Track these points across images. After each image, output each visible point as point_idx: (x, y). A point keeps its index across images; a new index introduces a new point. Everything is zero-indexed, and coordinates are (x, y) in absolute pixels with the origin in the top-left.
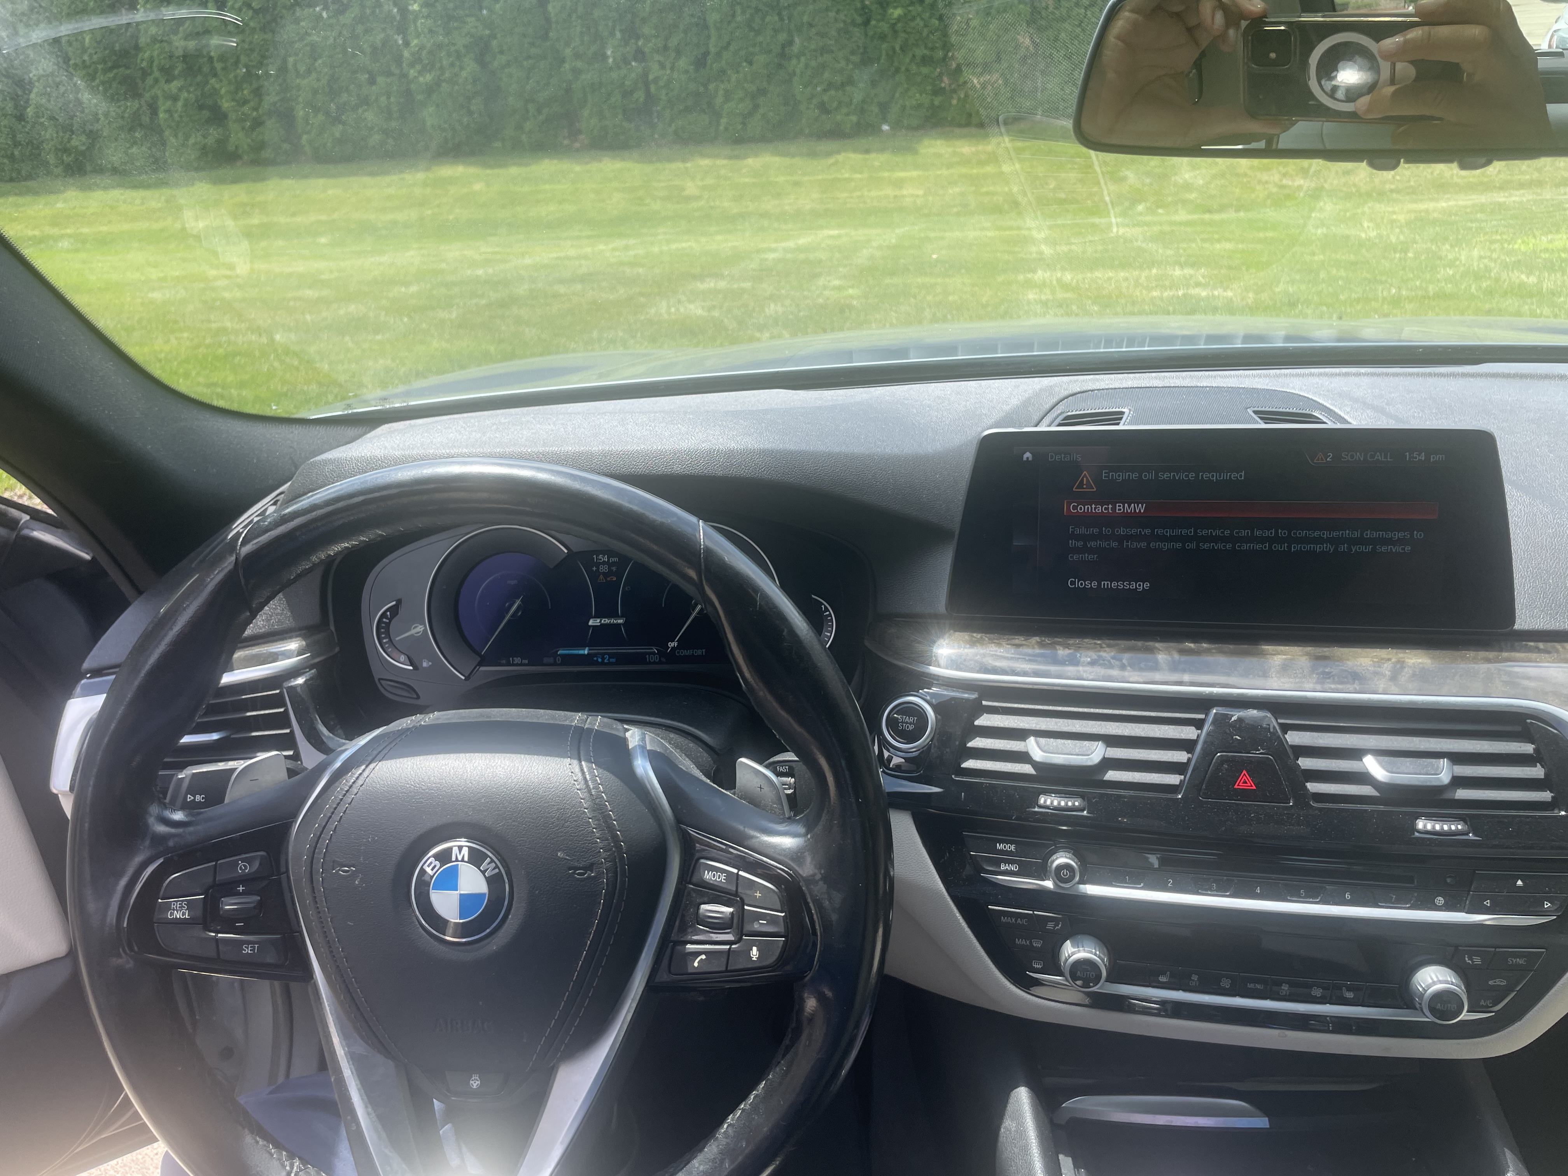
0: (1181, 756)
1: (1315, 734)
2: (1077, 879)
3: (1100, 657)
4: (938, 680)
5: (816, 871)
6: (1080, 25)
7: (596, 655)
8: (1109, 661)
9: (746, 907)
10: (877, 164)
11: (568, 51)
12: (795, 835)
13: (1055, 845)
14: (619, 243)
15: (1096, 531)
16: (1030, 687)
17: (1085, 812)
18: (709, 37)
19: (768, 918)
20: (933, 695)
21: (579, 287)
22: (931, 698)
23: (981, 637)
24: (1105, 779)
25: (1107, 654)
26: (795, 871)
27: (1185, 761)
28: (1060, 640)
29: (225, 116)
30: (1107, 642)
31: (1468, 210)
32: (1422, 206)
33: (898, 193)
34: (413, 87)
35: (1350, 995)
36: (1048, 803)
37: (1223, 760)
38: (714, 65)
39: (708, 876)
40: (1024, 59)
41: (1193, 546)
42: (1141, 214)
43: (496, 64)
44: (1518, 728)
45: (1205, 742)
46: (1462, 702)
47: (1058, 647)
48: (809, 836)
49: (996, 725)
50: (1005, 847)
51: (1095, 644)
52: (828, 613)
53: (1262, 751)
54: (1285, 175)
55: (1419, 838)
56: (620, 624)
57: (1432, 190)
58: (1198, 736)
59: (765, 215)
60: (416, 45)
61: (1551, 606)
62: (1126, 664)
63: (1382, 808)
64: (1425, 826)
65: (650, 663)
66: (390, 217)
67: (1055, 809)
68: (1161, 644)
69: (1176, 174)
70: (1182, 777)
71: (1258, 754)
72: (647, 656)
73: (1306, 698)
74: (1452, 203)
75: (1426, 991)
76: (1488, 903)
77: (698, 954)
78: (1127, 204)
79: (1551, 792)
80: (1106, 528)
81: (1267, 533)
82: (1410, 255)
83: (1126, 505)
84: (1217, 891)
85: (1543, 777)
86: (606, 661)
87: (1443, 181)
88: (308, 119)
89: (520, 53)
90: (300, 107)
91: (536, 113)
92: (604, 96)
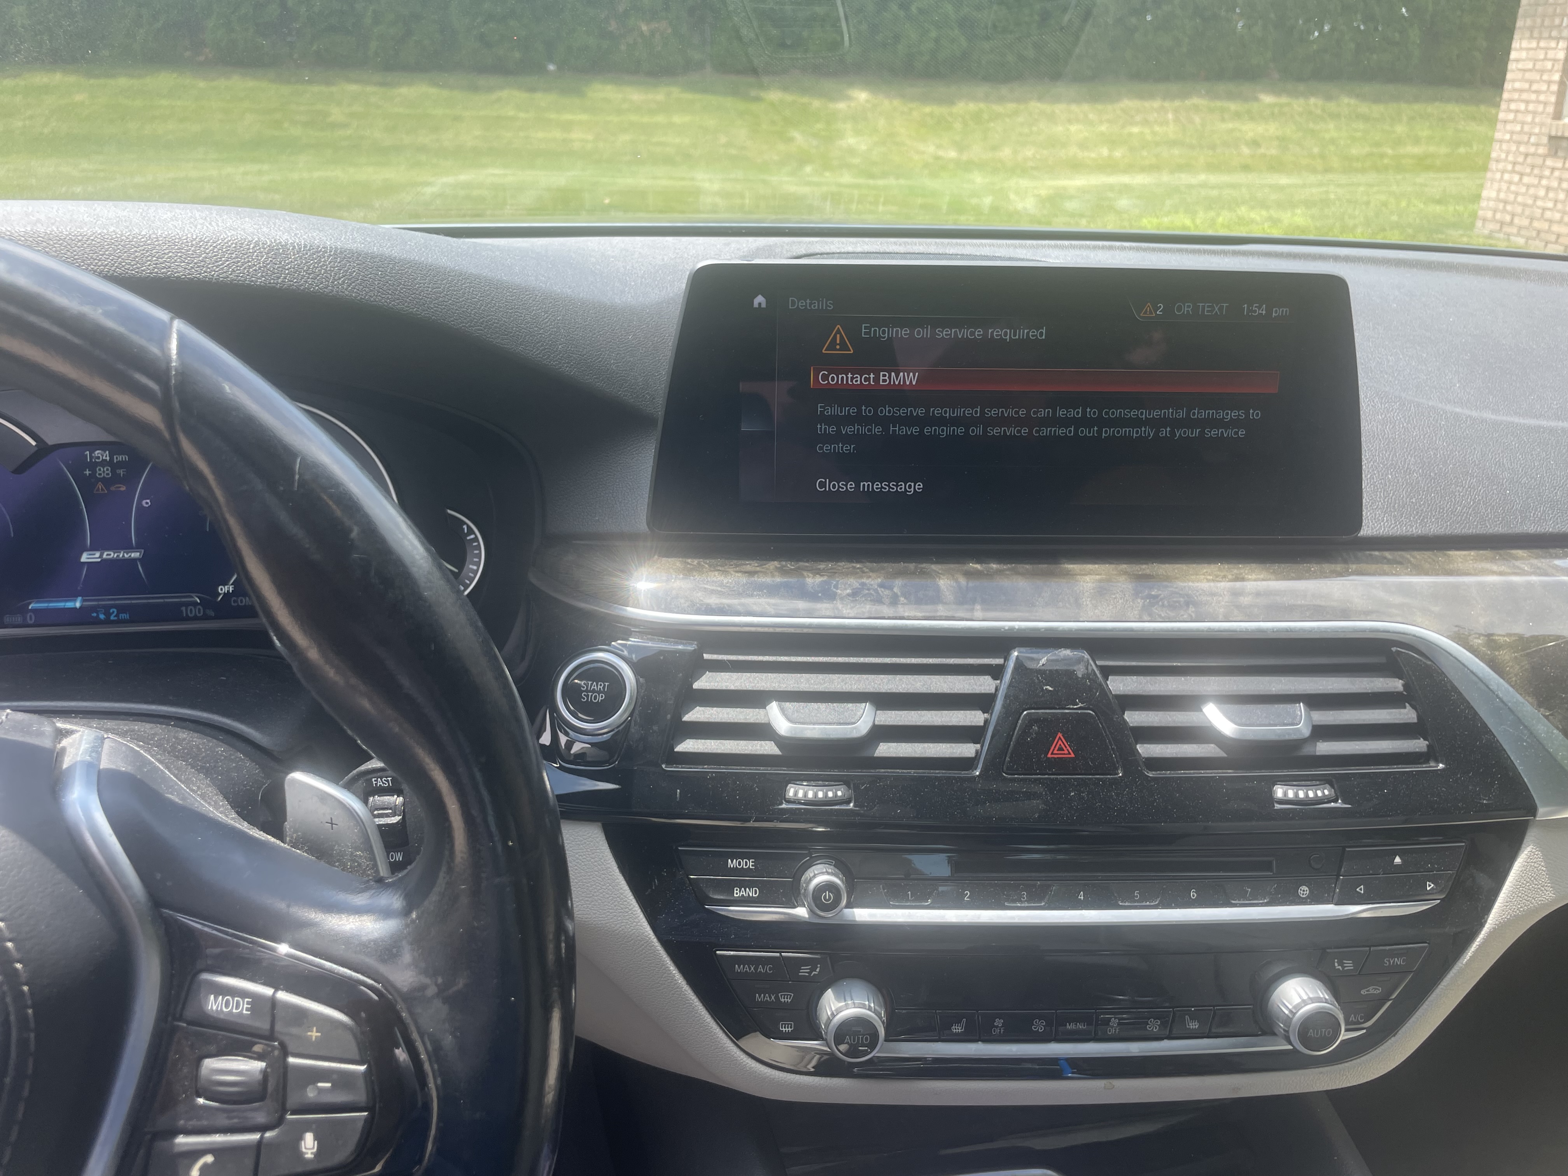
0: (974, 718)
1: (1142, 679)
2: (844, 902)
3: (863, 584)
4: (635, 626)
5: (427, 981)
7: (94, 609)
8: (876, 591)
9: (291, 1060)
10: (543, 104)
12: (386, 913)
13: (810, 855)
14: (250, 167)
15: (853, 411)
16: (771, 630)
17: (852, 805)
19: (335, 1076)
20: (631, 648)
22: (630, 653)
23: (699, 563)
24: (875, 755)
25: (874, 581)
26: (386, 982)
27: (982, 724)
28: (807, 564)
30: (868, 564)
33: (566, 136)
35: (1194, 1025)
36: (800, 794)
37: (1032, 720)
39: (214, 1005)
41: (978, 431)
42: (809, 174)
44: (1382, 660)
45: (1006, 697)
46: (1319, 628)
47: (805, 573)
48: (414, 915)
49: (724, 688)
50: (740, 865)
51: (854, 568)
52: (472, 536)
53: (1080, 705)
54: (939, 147)
55: (1281, 809)
56: (134, 560)
58: (997, 689)
59: (422, 149)
61: (1394, 506)
62: (899, 594)
63: (1230, 773)
64: (1285, 794)
65: (187, 619)
67: (808, 803)
68: (939, 566)
69: (841, 139)
70: (978, 746)
71: (1076, 708)
72: (183, 609)
73: (1132, 630)
75: (1294, 1014)
76: (1361, 889)
77: (195, 1154)
78: (795, 164)
79: (1425, 739)
80: (867, 407)
81: (1072, 413)
83: (893, 374)
84: (1028, 901)
85: (1415, 721)
86: (112, 618)
87: (1076, 161)
91: (151, 20)
92: (232, 7)
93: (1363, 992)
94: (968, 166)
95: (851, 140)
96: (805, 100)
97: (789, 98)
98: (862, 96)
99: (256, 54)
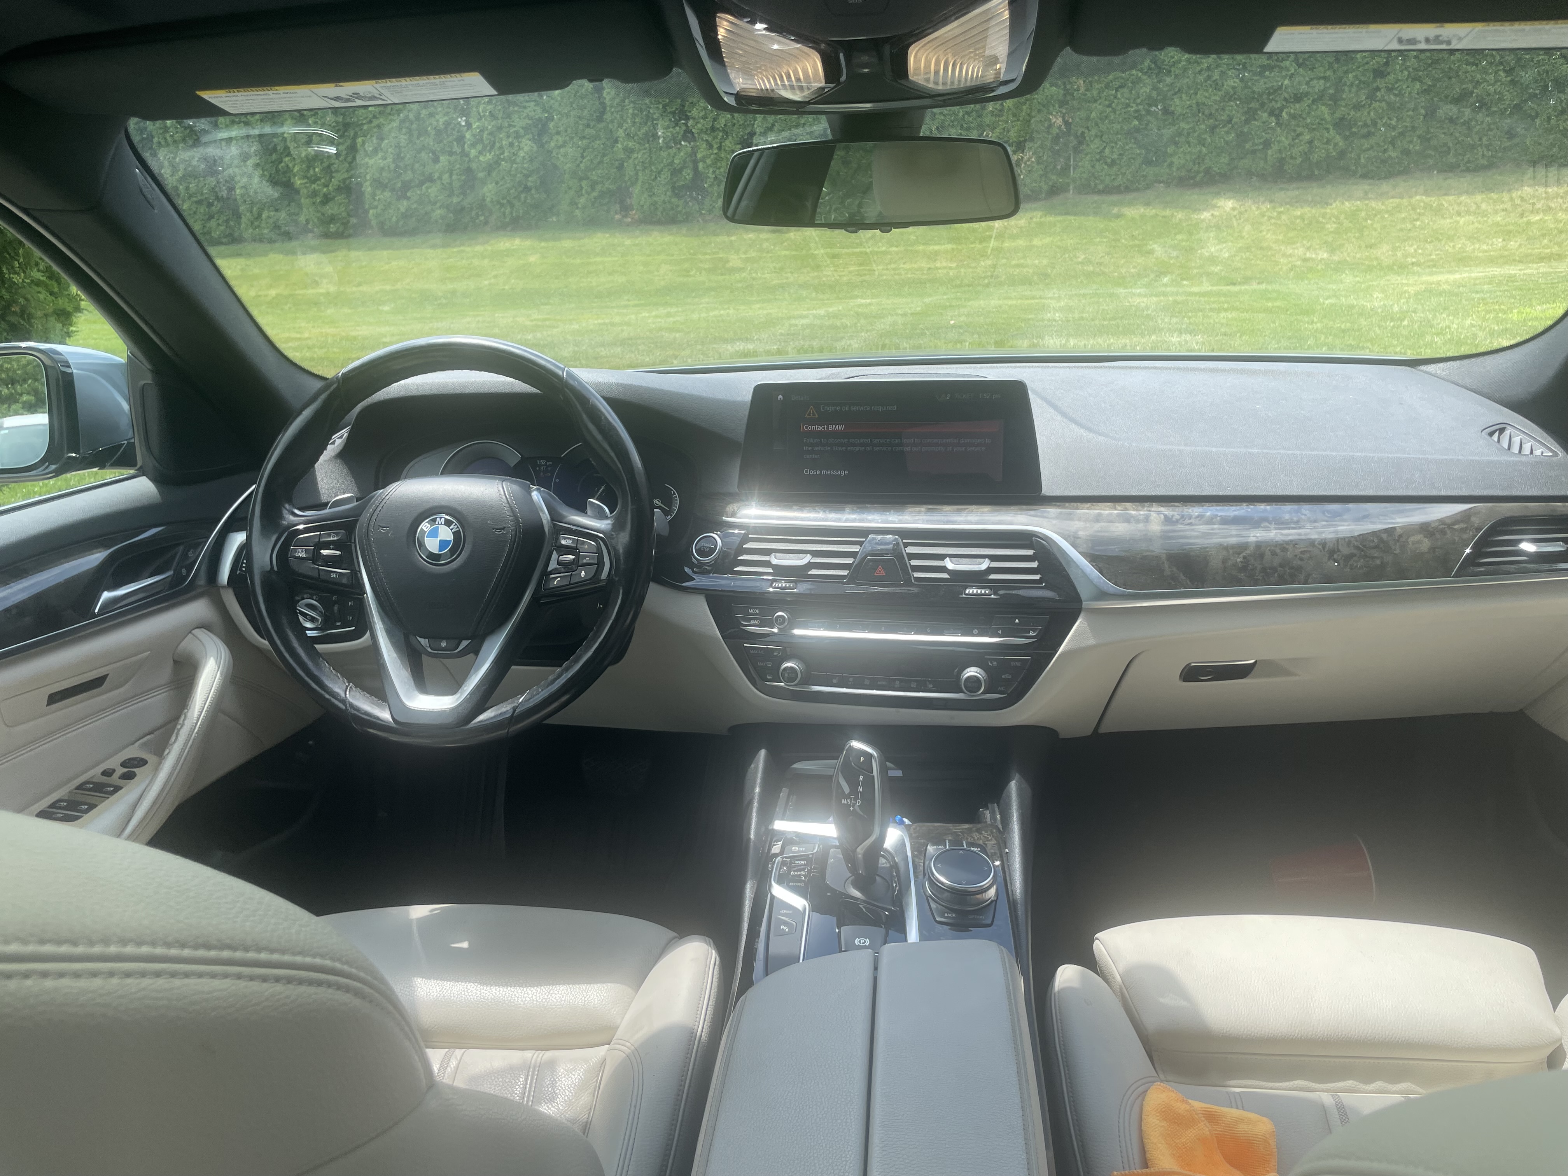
0: (849, 561)
1: (921, 548)
2: (790, 626)
6: (1109, 106)
10: (913, 237)
11: (621, 133)
14: (662, 311)
15: (818, 441)
16: (775, 526)
17: (796, 590)
20: (725, 533)
21: (619, 350)
24: (808, 573)
27: (851, 563)
29: (297, 192)
30: (823, 504)
31: (1478, 282)
32: (1435, 278)
33: (932, 266)
34: (474, 166)
35: (930, 686)
36: (779, 586)
37: (870, 561)
40: (1056, 139)
41: (869, 449)
42: (1165, 285)
43: (552, 144)
44: (1026, 542)
45: (863, 553)
49: (755, 548)
50: (754, 612)
53: (891, 556)
54: (1308, 249)
55: (967, 597)
57: (1452, 264)
58: (860, 550)
60: (478, 127)
63: (949, 583)
64: (970, 591)
66: (450, 286)
68: (851, 505)
69: (1202, 248)
70: (848, 571)
71: (888, 556)
73: (918, 528)
74: (1465, 275)
75: (963, 677)
76: (1000, 632)
78: (1152, 276)
79: (1040, 575)
80: (824, 439)
82: (1405, 323)
83: (834, 426)
84: (862, 630)
85: (1037, 568)
87: (1465, 254)
88: (375, 195)
89: (576, 133)
90: (368, 183)
91: (589, 190)
92: (654, 174)
93: (1003, 677)
94: (1339, 267)
95: (1213, 248)
96: (1168, 212)
97: (1150, 212)
98: (1227, 204)
99: (671, 213)
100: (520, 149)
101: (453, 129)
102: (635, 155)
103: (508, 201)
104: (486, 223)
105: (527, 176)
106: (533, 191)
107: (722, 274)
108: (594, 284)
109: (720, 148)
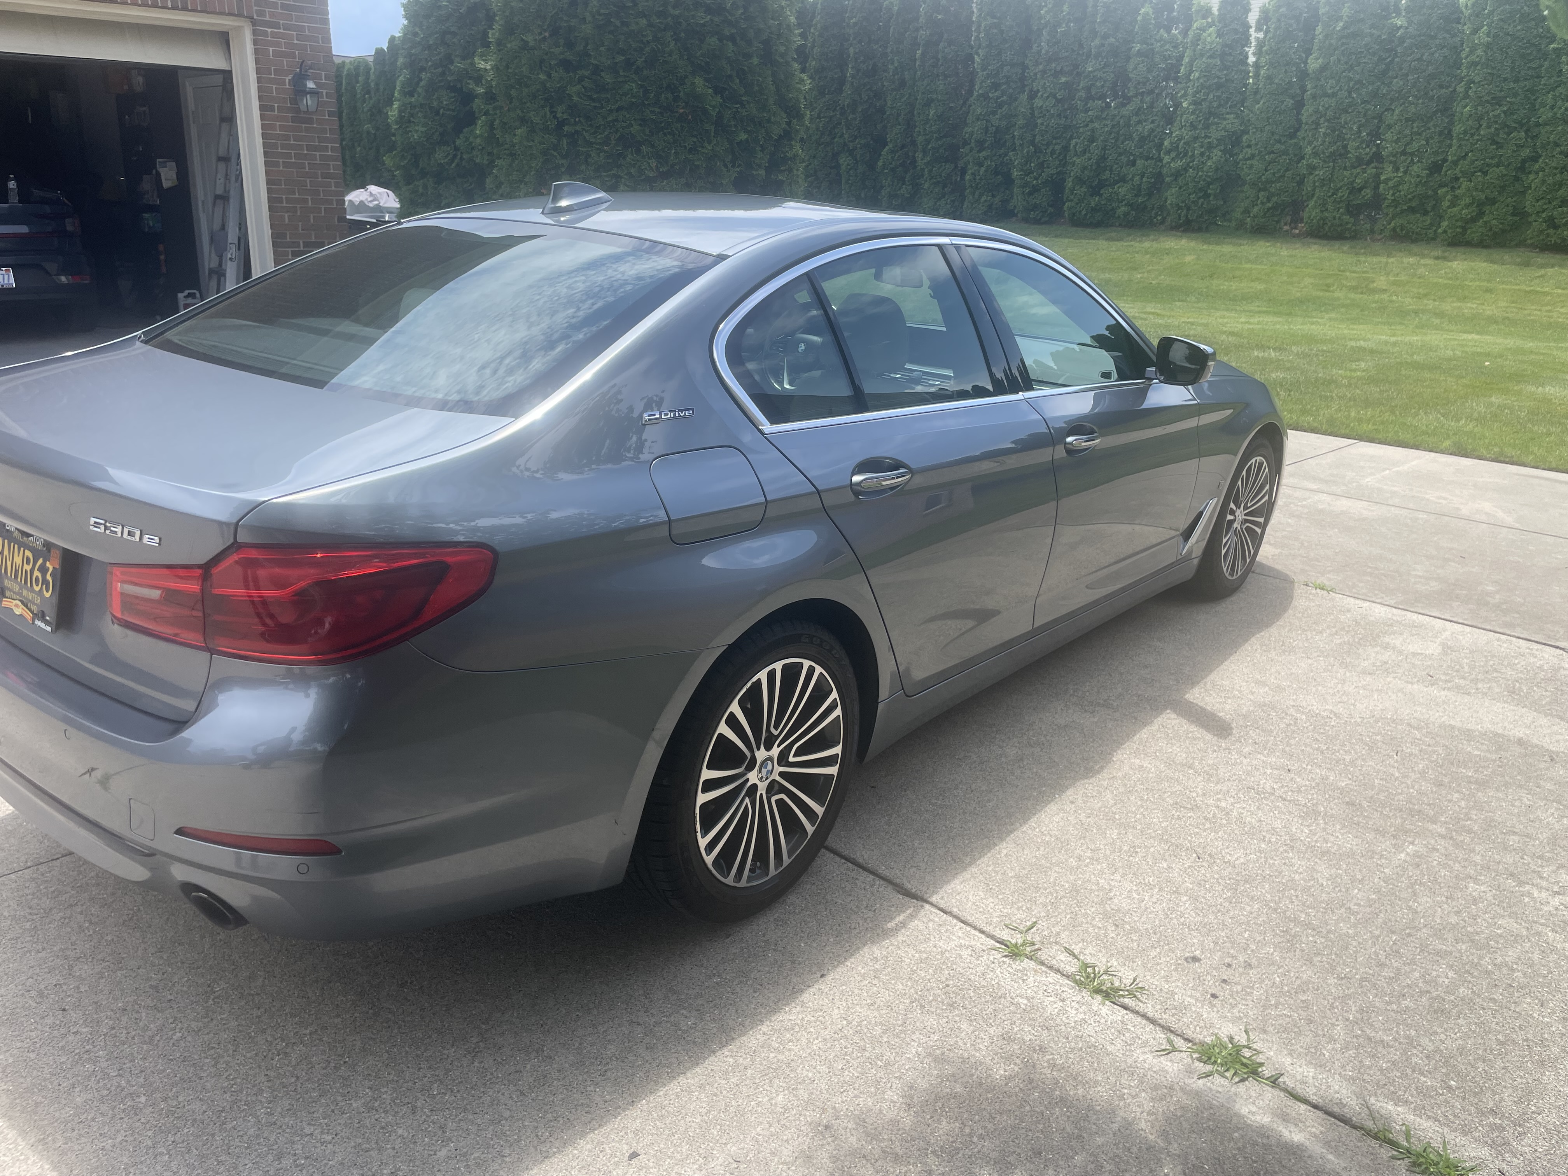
11: (1309, 150)
18: (1450, 146)
29: (1012, 182)
34: (1165, 171)
38: (1449, 172)
43: (1241, 156)
59: (1441, 315)
60: (1177, 136)
88: (1074, 190)
89: (1266, 148)
90: (1070, 179)
91: (1265, 200)
92: (1332, 191)
99: (1339, 229)
100: (1209, 158)
101: (1155, 137)
102: (1317, 173)
103: (1186, 205)
104: (1163, 222)
105: (1209, 184)
106: (1211, 198)
107: (1362, 293)
108: (1234, 288)
109: (1405, 172)
